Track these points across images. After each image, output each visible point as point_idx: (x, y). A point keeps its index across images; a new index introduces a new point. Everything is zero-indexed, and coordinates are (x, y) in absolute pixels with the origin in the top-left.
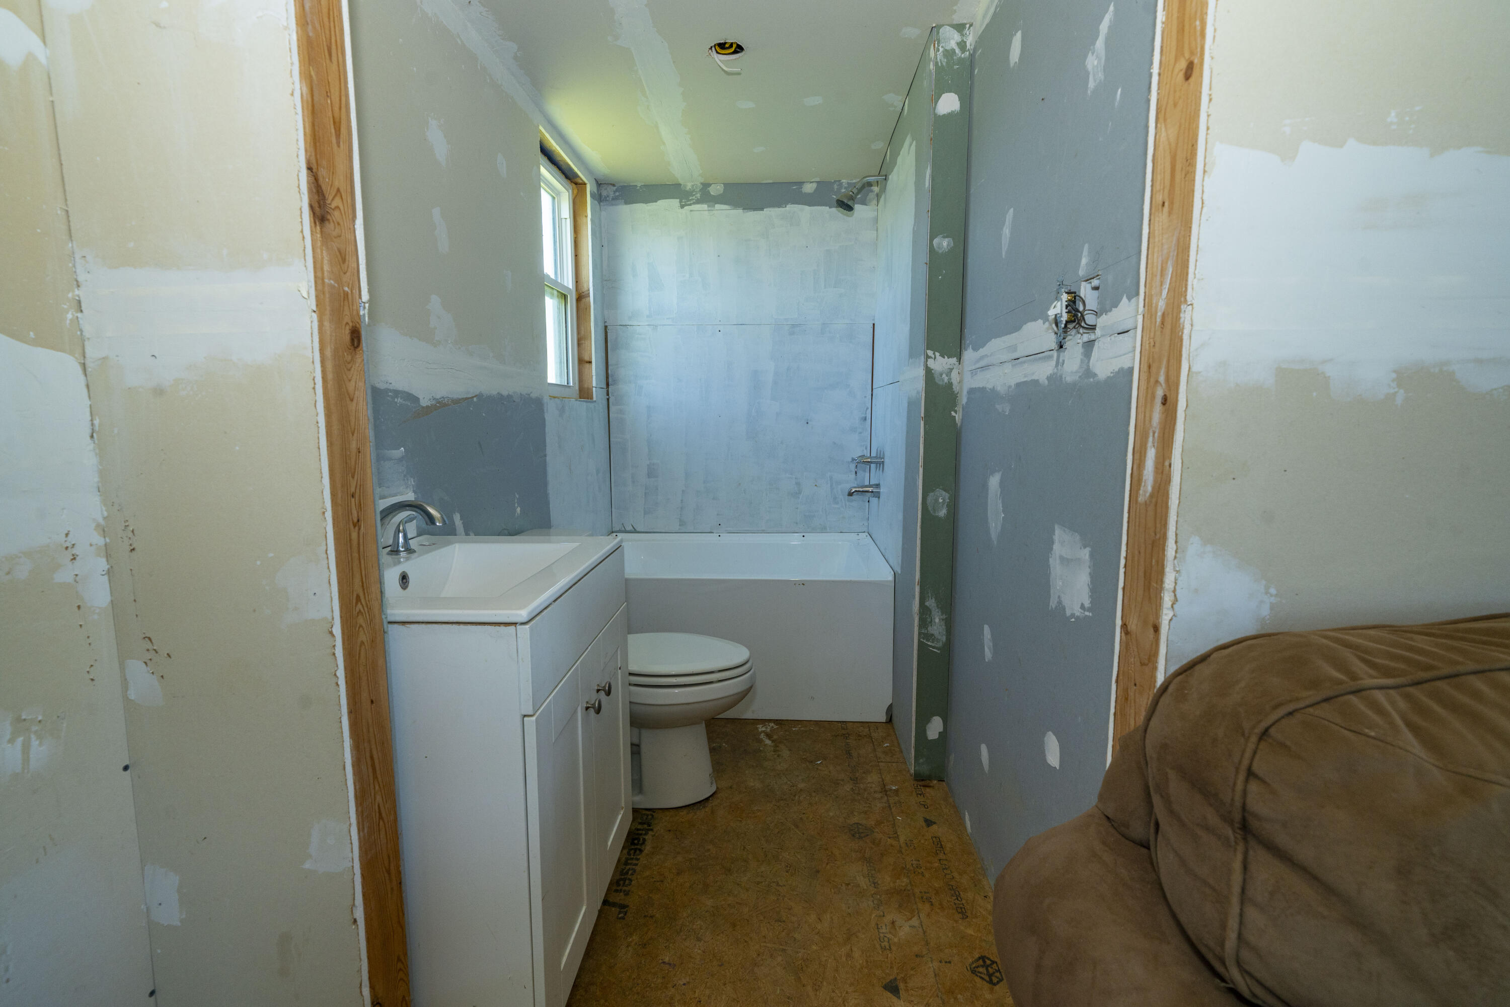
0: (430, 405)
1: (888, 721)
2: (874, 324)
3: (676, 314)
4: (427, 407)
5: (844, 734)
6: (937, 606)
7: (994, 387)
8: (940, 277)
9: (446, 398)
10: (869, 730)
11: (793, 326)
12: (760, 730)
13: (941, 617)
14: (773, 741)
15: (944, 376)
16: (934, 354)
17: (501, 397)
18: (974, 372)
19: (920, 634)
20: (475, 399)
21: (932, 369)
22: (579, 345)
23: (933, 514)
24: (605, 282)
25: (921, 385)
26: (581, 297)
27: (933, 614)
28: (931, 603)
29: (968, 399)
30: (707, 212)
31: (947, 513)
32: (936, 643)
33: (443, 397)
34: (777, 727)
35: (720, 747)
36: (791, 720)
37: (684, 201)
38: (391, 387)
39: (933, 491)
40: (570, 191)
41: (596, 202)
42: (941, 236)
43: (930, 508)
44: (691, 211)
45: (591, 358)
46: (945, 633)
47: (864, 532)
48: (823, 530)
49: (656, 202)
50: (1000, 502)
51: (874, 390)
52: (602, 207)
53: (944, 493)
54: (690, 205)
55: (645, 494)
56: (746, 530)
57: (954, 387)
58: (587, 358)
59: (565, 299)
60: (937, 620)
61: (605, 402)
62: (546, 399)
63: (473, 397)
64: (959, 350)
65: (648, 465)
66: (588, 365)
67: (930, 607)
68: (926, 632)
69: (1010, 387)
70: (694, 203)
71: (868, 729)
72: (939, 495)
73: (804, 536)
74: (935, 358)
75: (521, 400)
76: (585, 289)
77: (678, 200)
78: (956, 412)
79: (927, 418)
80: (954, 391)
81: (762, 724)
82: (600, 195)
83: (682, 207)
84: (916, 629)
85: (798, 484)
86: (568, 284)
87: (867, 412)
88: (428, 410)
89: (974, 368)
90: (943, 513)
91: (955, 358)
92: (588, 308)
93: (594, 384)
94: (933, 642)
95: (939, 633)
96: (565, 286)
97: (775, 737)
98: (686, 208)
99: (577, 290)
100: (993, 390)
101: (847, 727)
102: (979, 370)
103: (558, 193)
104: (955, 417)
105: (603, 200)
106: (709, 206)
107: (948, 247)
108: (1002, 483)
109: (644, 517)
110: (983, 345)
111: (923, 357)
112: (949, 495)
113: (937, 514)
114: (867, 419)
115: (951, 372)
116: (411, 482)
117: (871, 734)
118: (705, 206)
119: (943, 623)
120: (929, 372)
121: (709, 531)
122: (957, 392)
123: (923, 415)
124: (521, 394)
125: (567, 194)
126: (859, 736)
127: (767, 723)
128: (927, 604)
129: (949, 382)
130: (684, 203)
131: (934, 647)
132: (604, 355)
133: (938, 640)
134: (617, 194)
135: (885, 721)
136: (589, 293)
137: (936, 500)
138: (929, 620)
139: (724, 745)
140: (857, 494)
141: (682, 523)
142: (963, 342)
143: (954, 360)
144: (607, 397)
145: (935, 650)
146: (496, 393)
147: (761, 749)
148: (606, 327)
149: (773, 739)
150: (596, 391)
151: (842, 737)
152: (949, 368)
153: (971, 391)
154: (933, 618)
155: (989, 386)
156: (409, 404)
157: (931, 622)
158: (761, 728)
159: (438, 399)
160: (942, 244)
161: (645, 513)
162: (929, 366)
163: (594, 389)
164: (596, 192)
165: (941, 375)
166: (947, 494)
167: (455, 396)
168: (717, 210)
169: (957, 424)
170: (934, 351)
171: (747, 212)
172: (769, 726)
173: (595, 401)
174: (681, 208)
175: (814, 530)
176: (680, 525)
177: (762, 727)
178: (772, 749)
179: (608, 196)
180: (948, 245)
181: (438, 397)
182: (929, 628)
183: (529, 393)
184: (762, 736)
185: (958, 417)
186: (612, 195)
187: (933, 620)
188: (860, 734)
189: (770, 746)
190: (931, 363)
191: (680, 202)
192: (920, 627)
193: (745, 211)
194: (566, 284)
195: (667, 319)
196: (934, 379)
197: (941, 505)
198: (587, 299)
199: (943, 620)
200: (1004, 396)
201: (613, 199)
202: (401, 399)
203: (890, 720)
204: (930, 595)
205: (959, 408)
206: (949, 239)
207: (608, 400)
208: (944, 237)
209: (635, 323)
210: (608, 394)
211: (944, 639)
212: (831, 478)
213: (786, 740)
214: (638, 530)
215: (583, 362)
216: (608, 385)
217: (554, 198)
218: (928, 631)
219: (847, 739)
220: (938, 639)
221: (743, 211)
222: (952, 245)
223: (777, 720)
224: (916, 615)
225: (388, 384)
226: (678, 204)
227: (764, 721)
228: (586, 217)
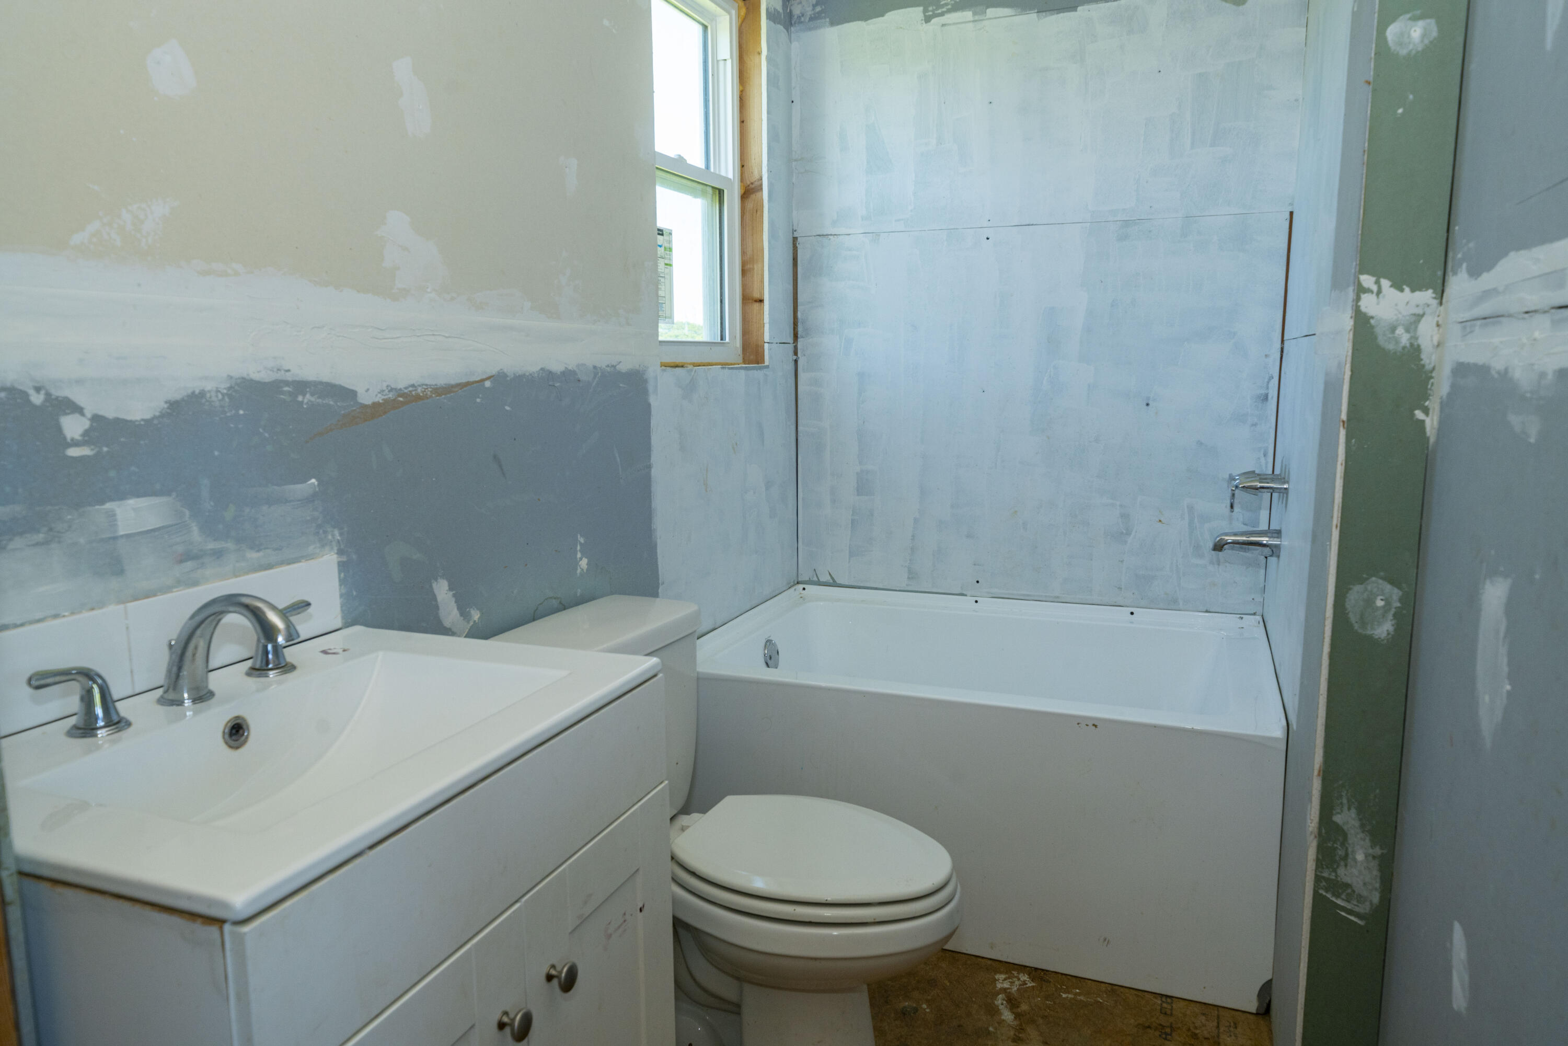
0: (381, 401)
1: (1262, 1011)
2: (1291, 213)
3: (911, 211)
4: (375, 405)
5: (1163, 1027)
6: (1362, 826)
7: (1506, 370)
8: (1400, 111)
9: (419, 386)
10: (1218, 1027)
11: (1127, 223)
12: (999, 986)
13: (1371, 851)
14: (1018, 1016)
15: (1400, 331)
16: (1377, 282)
17: (548, 377)
18: (1467, 325)
19: (1318, 879)
20: (488, 384)
21: (1372, 317)
22: (744, 272)
23: (1360, 631)
24: (794, 163)
25: (1345, 348)
26: (749, 192)
27: (1350, 842)
28: (1346, 818)
29: (1453, 386)
30: (971, 25)
31: (1395, 630)
32: (1355, 903)
33: (413, 386)
34: (1033, 984)
35: (916, 1010)
36: (1062, 974)
37: (930, 8)
38: (289, 377)
39: (1362, 581)
40: (733, 12)
41: (781, 27)
42: (1408, 16)
43: (1353, 618)
44: (943, 25)
45: (762, 293)
46: (1377, 885)
47: (1254, 614)
48: (1171, 604)
49: (882, 15)
50: (1503, 650)
51: (1286, 343)
52: (793, 35)
53: (1388, 587)
54: (942, 14)
55: (853, 521)
56: (1024, 595)
57: (1423, 356)
58: (756, 295)
59: (720, 197)
60: (1360, 857)
61: (791, 366)
62: (653, 371)
63: (483, 380)
64: (1440, 273)
65: (857, 473)
66: (756, 305)
67: (1345, 828)
68: (1334, 878)
69: (1543, 375)
70: (949, 11)
71: (1215, 1024)
72: (1375, 590)
73: (1132, 613)
74: (1379, 292)
75: (595, 378)
76: (756, 176)
77: (921, 9)
78: (1426, 411)
79: (1354, 423)
80: (1423, 366)
81: (1006, 973)
82: (791, 14)
83: (928, 19)
84: (1311, 865)
85: (1125, 516)
86: (727, 171)
87: (1271, 385)
88: (376, 410)
89: (1467, 316)
90: (1384, 629)
91: (1430, 291)
92: (758, 209)
93: (767, 339)
94: (1348, 901)
95: (1365, 884)
96: (721, 176)
97: (1024, 1007)
98: (934, 21)
99: (742, 179)
100: (1505, 374)
101: (1172, 1010)
102: (1479, 322)
103: (713, 18)
104: (1423, 422)
105: (795, 23)
106: (975, 14)
107: (1422, 41)
108: (1511, 606)
109: (849, 562)
110: (1489, 267)
111: (1351, 289)
112: (1400, 593)
113: (1369, 632)
114: (1270, 397)
115: (1419, 321)
116: (333, 536)
117: (1218, 1036)
118: (968, 15)
119: (1374, 864)
120: (1362, 321)
121: (958, 591)
122: (1431, 366)
123: (1344, 416)
124: (595, 367)
125: (728, 17)
126: (1195, 1036)
127: (1015, 973)
128: (1338, 819)
129: (1412, 345)
130: (931, 13)
131: (1350, 912)
132: (791, 287)
133: (1361, 899)
134: (818, 9)
135: (1254, 1011)
136: (761, 185)
137: (1369, 602)
138: (1341, 852)
139: (924, 1006)
140: (1233, 549)
141: (912, 575)
142: (1450, 254)
143: (1427, 296)
144: (795, 357)
145: (1352, 918)
146: (539, 368)
147: (991, 1029)
148: (795, 239)
149: (1019, 1010)
150: (770, 349)
151: (1157, 1033)
152: (1415, 315)
153: (1461, 369)
154: (1350, 850)
155: (1498, 365)
156: (331, 403)
157: (1345, 857)
158: (1002, 982)
159: (400, 389)
160: (1409, 36)
161: (851, 555)
162: (1363, 309)
163: (766, 346)
164: (780, 9)
165: (1393, 329)
166: (1396, 591)
167: (441, 382)
168: (990, 19)
169: (1428, 439)
170: (1378, 275)
171: (1046, 17)
172: (1019, 979)
173: (767, 367)
174: (926, 23)
175: (1153, 604)
176: (909, 578)
177: (1005, 979)
178: (1012, 1033)
179: (803, 15)
180: (1424, 36)
181: (401, 385)
182: (1341, 871)
183: (615, 364)
184: (1000, 1000)
185: (1431, 423)
186: (809, 12)
187: (1350, 856)
188: (1197, 1031)
189: (1009, 1025)
190: (1368, 304)
191: (925, 11)
192: (1319, 864)
193: (1040, 14)
194: (723, 173)
195: (896, 221)
196: (1376, 338)
197: (1379, 613)
198: (758, 194)
199: (1374, 857)
200: (1528, 395)
201: (811, 19)
202: (312, 395)
203: (1265, 1011)
204: (1345, 801)
205: (1434, 404)
206: (1428, 21)
207: (796, 361)
208: (1415, 19)
209: (843, 230)
210: (796, 353)
211: (1376, 898)
212: (1191, 509)
213: (1044, 1017)
214: (839, 581)
215: (750, 300)
216: (796, 337)
217: (705, 28)
218: (1337, 876)
219: (1166, 1039)
220: (1360, 896)
221: (1038, 16)
222: (1435, 34)
223: (1036, 969)
224: (1313, 837)
225: (283, 372)
226: (921, 16)
227: (1010, 968)
228: (759, 53)
